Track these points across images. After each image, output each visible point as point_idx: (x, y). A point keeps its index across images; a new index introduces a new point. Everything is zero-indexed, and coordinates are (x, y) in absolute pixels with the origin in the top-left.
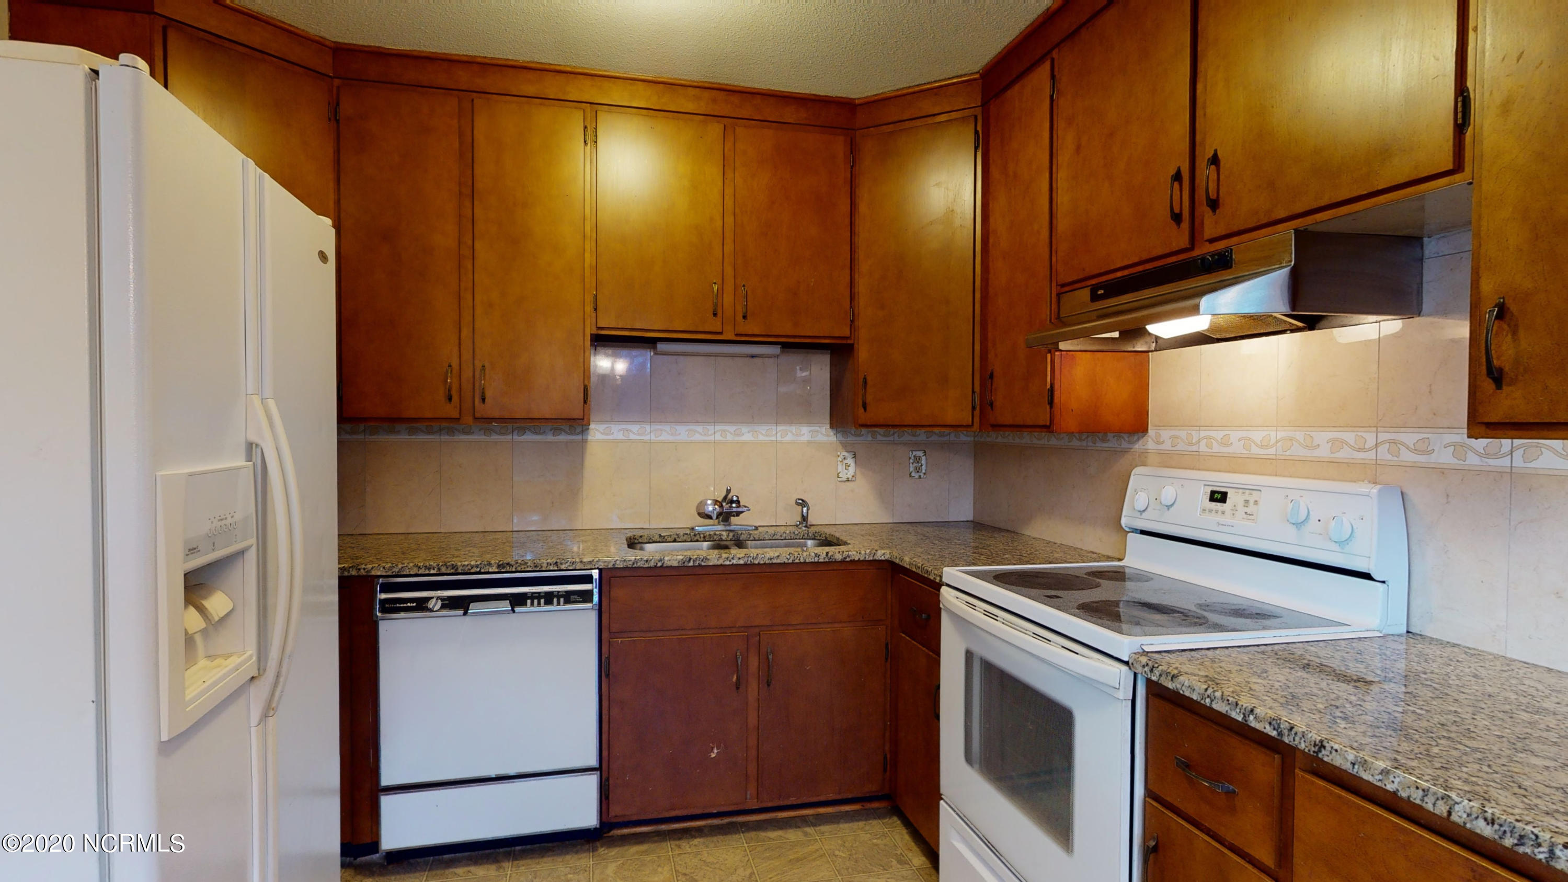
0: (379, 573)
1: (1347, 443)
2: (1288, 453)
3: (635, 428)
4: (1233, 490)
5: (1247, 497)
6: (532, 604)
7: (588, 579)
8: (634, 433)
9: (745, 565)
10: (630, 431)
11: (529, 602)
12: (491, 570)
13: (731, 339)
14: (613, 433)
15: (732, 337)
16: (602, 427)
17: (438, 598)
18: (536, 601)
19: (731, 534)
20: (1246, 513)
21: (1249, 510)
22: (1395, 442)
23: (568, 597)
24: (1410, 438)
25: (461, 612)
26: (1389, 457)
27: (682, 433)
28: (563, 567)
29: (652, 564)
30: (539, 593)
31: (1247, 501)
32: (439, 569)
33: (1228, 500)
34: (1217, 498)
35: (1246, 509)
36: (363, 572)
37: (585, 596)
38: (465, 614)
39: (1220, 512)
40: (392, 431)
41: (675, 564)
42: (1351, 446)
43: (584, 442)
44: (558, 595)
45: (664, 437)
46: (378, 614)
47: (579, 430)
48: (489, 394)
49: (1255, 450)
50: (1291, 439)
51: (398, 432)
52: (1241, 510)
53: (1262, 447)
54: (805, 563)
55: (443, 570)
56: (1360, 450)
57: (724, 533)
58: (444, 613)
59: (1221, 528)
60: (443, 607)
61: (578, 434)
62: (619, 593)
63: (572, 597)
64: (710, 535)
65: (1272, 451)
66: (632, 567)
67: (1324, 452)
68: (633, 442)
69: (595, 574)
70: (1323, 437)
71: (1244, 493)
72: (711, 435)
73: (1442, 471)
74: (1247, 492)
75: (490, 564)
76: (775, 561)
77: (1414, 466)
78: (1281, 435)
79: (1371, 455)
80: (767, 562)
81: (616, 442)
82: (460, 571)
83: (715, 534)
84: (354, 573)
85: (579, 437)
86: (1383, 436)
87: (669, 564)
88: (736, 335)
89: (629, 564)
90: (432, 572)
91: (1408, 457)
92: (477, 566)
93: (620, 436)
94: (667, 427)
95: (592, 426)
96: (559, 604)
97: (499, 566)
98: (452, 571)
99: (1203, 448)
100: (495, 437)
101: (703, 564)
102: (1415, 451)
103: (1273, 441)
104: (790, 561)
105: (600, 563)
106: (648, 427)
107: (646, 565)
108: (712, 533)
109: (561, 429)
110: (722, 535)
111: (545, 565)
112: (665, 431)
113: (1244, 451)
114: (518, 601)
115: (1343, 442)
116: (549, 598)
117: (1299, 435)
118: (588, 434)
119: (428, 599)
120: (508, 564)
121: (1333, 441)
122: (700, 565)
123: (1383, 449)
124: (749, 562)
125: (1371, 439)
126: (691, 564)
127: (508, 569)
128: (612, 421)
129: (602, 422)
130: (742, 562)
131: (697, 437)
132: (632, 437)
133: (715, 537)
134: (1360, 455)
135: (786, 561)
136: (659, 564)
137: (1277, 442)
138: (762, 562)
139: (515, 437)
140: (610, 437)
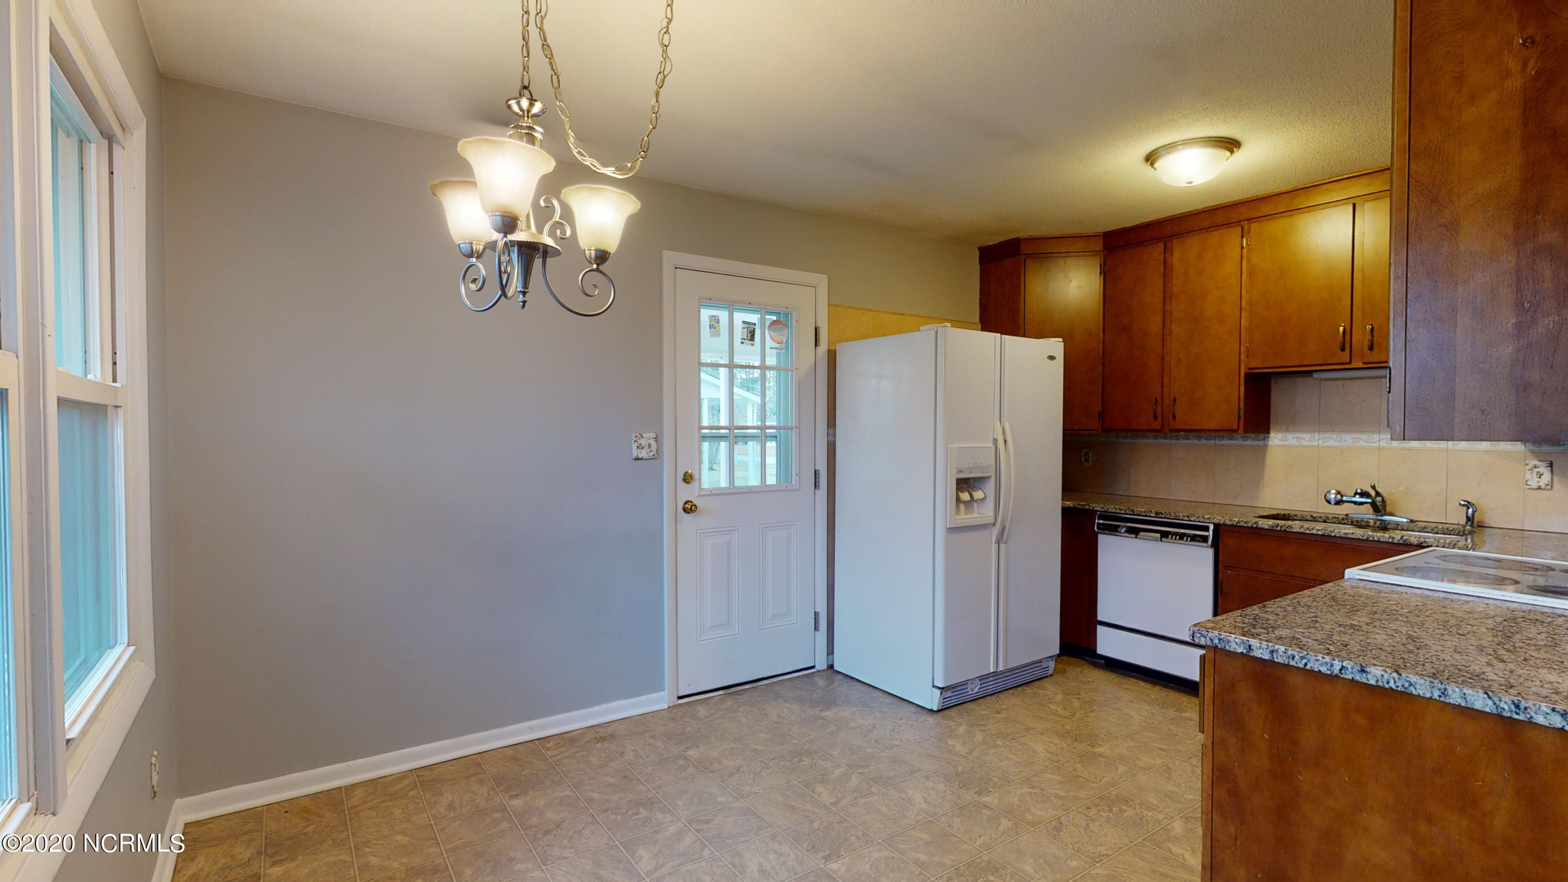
0: (1098, 509)
3: (1307, 436)
6: (1172, 538)
7: (1206, 529)
8: (1305, 440)
9: (1323, 535)
10: (1303, 439)
11: (1170, 536)
12: (1152, 515)
13: (1360, 367)
14: (1288, 440)
15: (1361, 365)
16: (1279, 436)
17: (1124, 526)
18: (1174, 537)
19: (1378, 523)
23: (1194, 538)
25: (1134, 536)
27: (1347, 440)
28: (1192, 519)
29: (1250, 525)
30: (1178, 533)
32: (1126, 511)
36: (1091, 508)
37: (1204, 539)
38: (1136, 537)
40: (1144, 437)
41: (1267, 527)
43: (1266, 446)
44: (1188, 536)
45: (1331, 443)
46: (1096, 529)
47: (1262, 436)
48: (1178, 415)
51: (1148, 438)
54: (1379, 541)
55: (1128, 512)
57: (1371, 521)
58: (1126, 534)
60: (1126, 531)
61: (1261, 440)
62: (1228, 541)
63: (1197, 538)
64: (1357, 521)
66: (1236, 526)
68: (1304, 447)
69: (1212, 527)
72: (1376, 442)
75: (1151, 512)
76: (1350, 536)
80: (1343, 536)
81: (1291, 447)
82: (1136, 513)
83: (1362, 521)
84: (1087, 507)
85: (1262, 443)
87: (1262, 526)
88: (1365, 363)
89: (1235, 523)
90: (1122, 512)
92: (1144, 512)
93: (1294, 442)
94: (1334, 436)
95: (1272, 434)
96: (1187, 540)
97: (1156, 514)
98: (1132, 513)
100: (1204, 441)
101: (1288, 530)
104: (1364, 538)
105: (1215, 520)
106: (1317, 436)
107: (1245, 525)
108: (1359, 519)
109: (1249, 437)
110: (1369, 522)
111: (1181, 516)
112: (1332, 438)
114: (1164, 535)
116: (1182, 536)
118: (1268, 440)
119: (1119, 526)
120: (1161, 513)
122: (1285, 531)
124: (1326, 534)
126: (1279, 528)
127: (1160, 516)
128: (1287, 431)
129: (1280, 431)
130: (1320, 533)
131: (1362, 443)
132: (1304, 443)
133: (1362, 523)
135: (1361, 537)
136: (1255, 526)
138: (1338, 535)
139: (1217, 442)
140: (1286, 443)
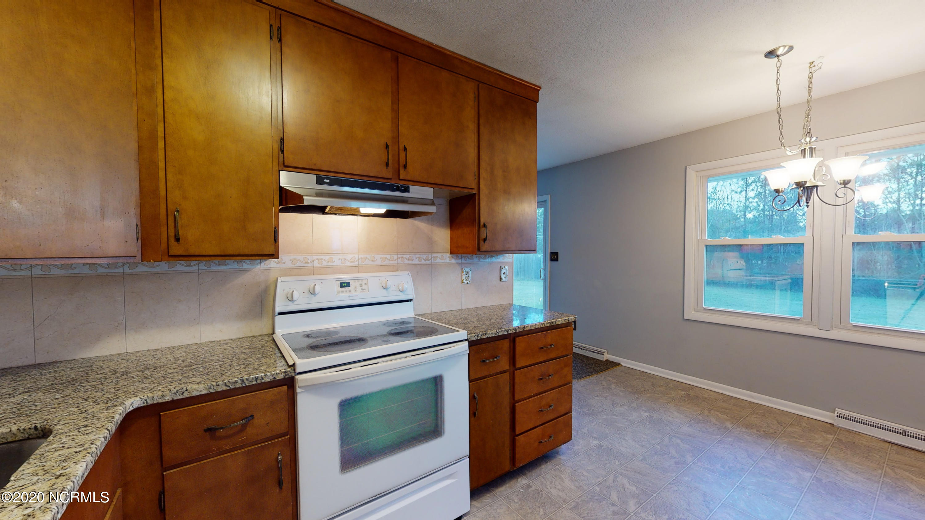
1: (388, 259)
2: (363, 264)
4: (353, 281)
5: (360, 282)
20: (362, 289)
21: (363, 288)
22: (403, 257)
24: (407, 256)
26: (401, 262)
31: (361, 284)
33: (351, 285)
34: (344, 285)
35: (362, 288)
39: (348, 291)
42: (389, 260)
49: (348, 263)
50: (365, 258)
52: (359, 288)
53: (351, 262)
56: (392, 260)
59: (351, 298)
65: (356, 263)
67: (379, 262)
70: (378, 257)
71: (359, 281)
73: (416, 265)
74: (360, 280)
77: (408, 265)
78: (360, 257)
79: (396, 262)
86: (399, 256)
91: (406, 262)
99: (316, 264)
102: (409, 260)
103: (357, 259)
113: (342, 264)
115: (386, 258)
117: (369, 256)
121: (382, 258)
123: (399, 260)
125: (395, 257)
134: (392, 262)
137: (359, 259)
